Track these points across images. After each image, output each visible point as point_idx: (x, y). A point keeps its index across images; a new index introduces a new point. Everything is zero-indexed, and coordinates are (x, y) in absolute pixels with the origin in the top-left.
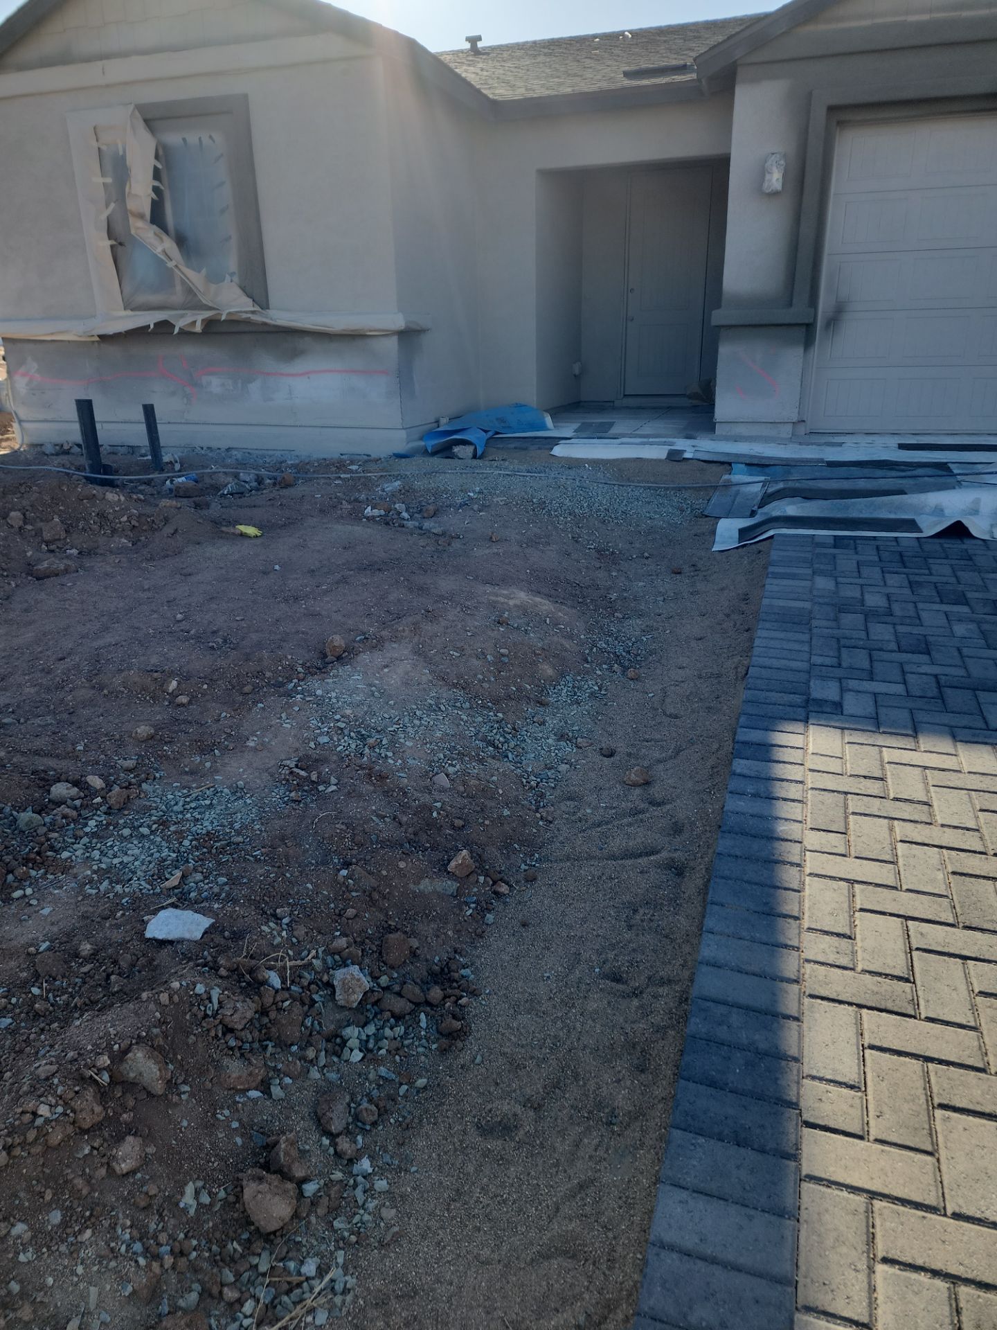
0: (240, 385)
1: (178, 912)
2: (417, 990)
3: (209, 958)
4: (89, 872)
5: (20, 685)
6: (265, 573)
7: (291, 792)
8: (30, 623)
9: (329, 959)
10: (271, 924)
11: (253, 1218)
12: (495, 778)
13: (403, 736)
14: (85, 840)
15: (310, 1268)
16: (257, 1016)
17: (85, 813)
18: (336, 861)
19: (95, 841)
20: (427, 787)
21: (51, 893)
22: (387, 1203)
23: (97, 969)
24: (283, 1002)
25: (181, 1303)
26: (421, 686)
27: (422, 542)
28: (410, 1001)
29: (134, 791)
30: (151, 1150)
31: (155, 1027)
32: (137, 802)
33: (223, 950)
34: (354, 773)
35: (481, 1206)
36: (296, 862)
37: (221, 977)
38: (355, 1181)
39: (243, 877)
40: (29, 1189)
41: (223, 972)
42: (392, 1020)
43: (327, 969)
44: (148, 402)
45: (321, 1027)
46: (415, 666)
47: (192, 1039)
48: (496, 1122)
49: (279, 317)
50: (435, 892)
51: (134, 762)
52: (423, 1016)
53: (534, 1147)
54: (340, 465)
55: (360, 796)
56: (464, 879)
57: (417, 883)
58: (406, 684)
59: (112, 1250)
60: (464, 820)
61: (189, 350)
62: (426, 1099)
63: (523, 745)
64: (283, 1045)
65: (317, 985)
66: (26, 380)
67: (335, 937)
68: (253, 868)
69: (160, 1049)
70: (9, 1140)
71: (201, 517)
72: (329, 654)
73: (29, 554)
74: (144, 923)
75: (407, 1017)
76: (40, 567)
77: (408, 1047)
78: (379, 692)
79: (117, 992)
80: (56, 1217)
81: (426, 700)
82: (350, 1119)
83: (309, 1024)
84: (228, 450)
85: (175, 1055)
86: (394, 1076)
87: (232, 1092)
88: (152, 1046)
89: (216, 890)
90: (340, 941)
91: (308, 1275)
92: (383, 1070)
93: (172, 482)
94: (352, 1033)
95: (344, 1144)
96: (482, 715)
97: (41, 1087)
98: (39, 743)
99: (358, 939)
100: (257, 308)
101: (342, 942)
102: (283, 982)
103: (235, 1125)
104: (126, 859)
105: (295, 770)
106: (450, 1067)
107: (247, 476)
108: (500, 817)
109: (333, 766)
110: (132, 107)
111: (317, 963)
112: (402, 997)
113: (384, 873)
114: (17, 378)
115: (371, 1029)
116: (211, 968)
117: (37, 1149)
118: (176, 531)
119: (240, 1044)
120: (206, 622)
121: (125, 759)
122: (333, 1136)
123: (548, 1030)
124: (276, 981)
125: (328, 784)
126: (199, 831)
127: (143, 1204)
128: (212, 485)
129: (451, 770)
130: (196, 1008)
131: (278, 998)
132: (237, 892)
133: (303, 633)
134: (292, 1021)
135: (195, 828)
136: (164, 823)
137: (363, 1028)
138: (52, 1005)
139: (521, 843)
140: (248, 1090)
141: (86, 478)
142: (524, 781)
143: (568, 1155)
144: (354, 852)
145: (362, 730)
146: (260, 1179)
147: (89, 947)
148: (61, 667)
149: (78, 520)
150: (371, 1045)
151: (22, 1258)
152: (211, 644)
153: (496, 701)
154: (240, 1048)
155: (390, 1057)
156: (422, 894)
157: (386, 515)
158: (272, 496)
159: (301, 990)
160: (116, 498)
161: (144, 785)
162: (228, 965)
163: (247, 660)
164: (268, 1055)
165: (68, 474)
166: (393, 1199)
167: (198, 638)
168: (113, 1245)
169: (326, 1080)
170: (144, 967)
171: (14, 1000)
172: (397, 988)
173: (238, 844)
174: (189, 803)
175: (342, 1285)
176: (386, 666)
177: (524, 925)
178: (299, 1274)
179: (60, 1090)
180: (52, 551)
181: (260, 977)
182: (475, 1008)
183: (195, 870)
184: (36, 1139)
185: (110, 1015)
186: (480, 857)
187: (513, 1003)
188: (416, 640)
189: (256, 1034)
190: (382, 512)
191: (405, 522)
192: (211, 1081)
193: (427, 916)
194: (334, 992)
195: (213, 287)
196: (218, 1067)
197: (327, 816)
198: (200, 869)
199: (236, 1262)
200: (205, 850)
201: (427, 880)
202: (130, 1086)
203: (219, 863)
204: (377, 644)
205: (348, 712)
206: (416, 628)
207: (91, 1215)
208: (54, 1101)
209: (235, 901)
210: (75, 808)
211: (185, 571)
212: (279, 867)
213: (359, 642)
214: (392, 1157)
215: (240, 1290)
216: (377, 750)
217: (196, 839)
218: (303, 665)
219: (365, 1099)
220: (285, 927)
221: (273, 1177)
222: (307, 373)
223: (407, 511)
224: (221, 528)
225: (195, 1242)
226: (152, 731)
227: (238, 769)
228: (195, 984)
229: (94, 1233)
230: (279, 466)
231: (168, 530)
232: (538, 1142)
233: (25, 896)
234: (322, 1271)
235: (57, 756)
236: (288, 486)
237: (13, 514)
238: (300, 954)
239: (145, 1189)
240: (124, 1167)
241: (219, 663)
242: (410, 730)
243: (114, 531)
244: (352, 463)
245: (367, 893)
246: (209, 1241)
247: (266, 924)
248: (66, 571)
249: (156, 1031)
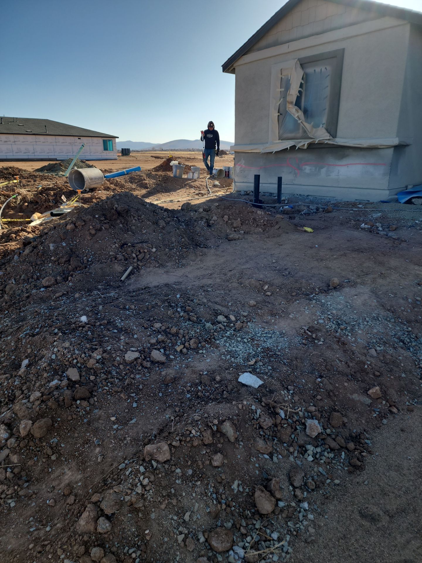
0: (317, 170)
1: (251, 375)
2: (343, 441)
3: (259, 397)
4: (224, 351)
5: (215, 278)
6: (311, 248)
7: (303, 340)
8: (223, 256)
9: (306, 414)
10: (285, 391)
11: (257, 505)
12: (401, 358)
13: (357, 328)
14: (225, 338)
15: (275, 536)
16: (273, 426)
17: (227, 329)
18: (317, 374)
19: (228, 339)
20: (365, 354)
21: (211, 354)
22: (312, 526)
23: (220, 387)
24: (284, 424)
25: (225, 524)
26: (371, 307)
27: (386, 242)
28: (339, 445)
29: (245, 324)
30: (226, 461)
31: (235, 416)
32: (245, 329)
33: (265, 395)
34: (332, 339)
35: (354, 547)
36: (300, 369)
37: (262, 406)
38: (300, 510)
39: (278, 369)
40: (184, 458)
41: (263, 404)
42: (329, 450)
43: (304, 418)
44: (280, 176)
45: (298, 440)
46: (370, 298)
47: (247, 426)
48: (369, 514)
49: (339, 141)
50: (359, 401)
51: (247, 314)
52: (343, 453)
53: (385, 533)
54: (354, 205)
55: (333, 349)
56: (376, 400)
57: (351, 394)
58: (364, 305)
59: (206, 493)
60: (381, 374)
61: (300, 155)
62: (338, 490)
63: (420, 346)
64: (281, 442)
65: (299, 422)
66: (240, 167)
67: (310, 405)
68: (282, 367)
69: (235, 425)
70: (181, 438)
71: (290, 223)
72: (331, 285)
73: (228, 231)
74: (239, 375)
75: (336, 451)
76: (230, 236)
77: (334, 464)
78: (350, 306)
79: (225, 398)
80: (190, 472)
81: (372, 314)
82: (303, 484)
83: (293, 437)
84: (308, 196)
85: (240, 429)
86: (325, 474)
87: (258, 452)
88: (233, 423)
89: (267, 371)
90: (312, 407)
91: (274, 538)
92: (321, 469)
93: (283, 208)
94: (310, 448)
95: (298, 492)
96: (400, 327)
97: (194, 423)
98: (217, 300)
99: (320, 410)
100: (331, 138)
101: (313, 409)
102: (286, 416)
103: (257, 465)
104: (237, 349)
105: (307, 331)
106: (352, 480)
107: (313, 207)
108: (400, 377)
109: (323, 333)
110: (297, 59)
111: (301, 414)
112: (335, 441)
113: (337, 385)
114: (237, 166)
115: (319, 450)
116: (259, 401)
117: (189, 445)
118: (280, 227)
119: (264, 435)
120: (283, 264)
121: (244, 312)
122: (295, 488)
123: (405, 483)
124: (283, 416)
125: (319, 341)
126: (265, 346)
127: (219, 481)
128: (298, 210)
129: (378, 348)
130: (251, 414)
131: (282, 422)
132: (275, 375)
133: (322, 275)
134: (286, 433)
135: (263, 344)
136: (253, 339)
137: (315, 447)
138: (204, 395)
139: (409, 392)
140: (264, 454)
141: (252, 204)
142: (417, 363)
143: (402, 545)
144: (325, 372)
145: (339, 321)
146: (262, 491)
147: (219, 378)
148: (229, 274)
149: (246, 220)
150: (318, 456)
151: (177, 481)
152: (283, 274)
153: (409, 322)
154: (264, 436)
155: (325, 465)
156: (353, 400)
157: (371, 228)
158: (321, 216)
159: (292, 422)
160: (261, 213)
161: (248, 323)
162: (266, 402)
163: (296, 282)
164: (274, 443)
165: (246, 203)
166: (315, 525)
167: (279, 270)
168: (206, 491)
169: (296, 463)
170: (236, 392)
171: (192, 389)
172: (333, 436)
173: (278, 355)
174: (263, 334)
175: (286, 550)
176: (356, 295)
177: (402, 430)
178: (270, 536)
179: (200, 427)
180: (235, 231)
181: (277, 411)
182: (369, 459)
183: (260, 360)
184: (189, 441)
185: (221, 406)
186: (385, 392)
187: (389, 464)
188: (373, 286)
189: (271, 433)
190: (369, 226)
191: (379, 232)
192: (251, 444)
193: (354, 410)
194: (305, 428)
195: (314, 129)
196: (255, 440)
197: (316, 354)
198: (262, 361)
199: (247, 519)
200: (265, 354)
201: (357, 394)
202: (223, 435)
203: (270, 361)
204: (353, 284)
205: (334, 312)
206: (374, 280)
207: (201, 477)
208: (197, 430)
209: (273, 378)
210: (224, 326)
211: (280, 243)
212: (293, 369)
213: (346, 282)
214: (318, 507)
215: (247, 531)
216: (344, 331)
217: (263, 349)
218: (319, 288)
219: (311, 478)
220: (290, 394)
221: (267, 493)
222: (348, 165)
223: (382, 227)
224: (297, 228)
225: (234, 504)
226: (255, 303)
227: (284, 325)
228: (252, 405)
229: (201, 484)
230: (327, 203)
231: (277, 227)
232: (388, 532)
233: (203, 353)
234: (279, 540)
235: (222, 306)
236: (329, 212)
237: (225, 216)
238: (294, 407)
239: (221, 475)
240: (215, 464)
241: (285, 282)
242: (362, 326)
243: (257, 225)
244: (360, 204)
245: (328, 392)
246: (239, 506)
247: (283, 391)
248: (238, 239)
249: (235, 417)
